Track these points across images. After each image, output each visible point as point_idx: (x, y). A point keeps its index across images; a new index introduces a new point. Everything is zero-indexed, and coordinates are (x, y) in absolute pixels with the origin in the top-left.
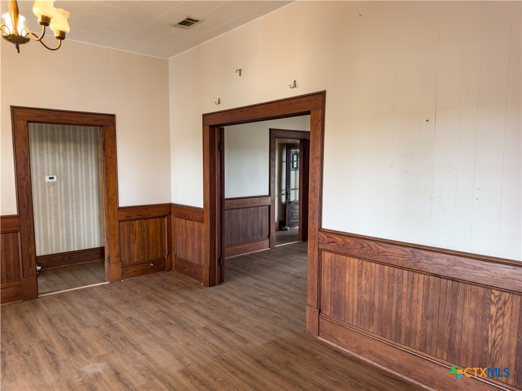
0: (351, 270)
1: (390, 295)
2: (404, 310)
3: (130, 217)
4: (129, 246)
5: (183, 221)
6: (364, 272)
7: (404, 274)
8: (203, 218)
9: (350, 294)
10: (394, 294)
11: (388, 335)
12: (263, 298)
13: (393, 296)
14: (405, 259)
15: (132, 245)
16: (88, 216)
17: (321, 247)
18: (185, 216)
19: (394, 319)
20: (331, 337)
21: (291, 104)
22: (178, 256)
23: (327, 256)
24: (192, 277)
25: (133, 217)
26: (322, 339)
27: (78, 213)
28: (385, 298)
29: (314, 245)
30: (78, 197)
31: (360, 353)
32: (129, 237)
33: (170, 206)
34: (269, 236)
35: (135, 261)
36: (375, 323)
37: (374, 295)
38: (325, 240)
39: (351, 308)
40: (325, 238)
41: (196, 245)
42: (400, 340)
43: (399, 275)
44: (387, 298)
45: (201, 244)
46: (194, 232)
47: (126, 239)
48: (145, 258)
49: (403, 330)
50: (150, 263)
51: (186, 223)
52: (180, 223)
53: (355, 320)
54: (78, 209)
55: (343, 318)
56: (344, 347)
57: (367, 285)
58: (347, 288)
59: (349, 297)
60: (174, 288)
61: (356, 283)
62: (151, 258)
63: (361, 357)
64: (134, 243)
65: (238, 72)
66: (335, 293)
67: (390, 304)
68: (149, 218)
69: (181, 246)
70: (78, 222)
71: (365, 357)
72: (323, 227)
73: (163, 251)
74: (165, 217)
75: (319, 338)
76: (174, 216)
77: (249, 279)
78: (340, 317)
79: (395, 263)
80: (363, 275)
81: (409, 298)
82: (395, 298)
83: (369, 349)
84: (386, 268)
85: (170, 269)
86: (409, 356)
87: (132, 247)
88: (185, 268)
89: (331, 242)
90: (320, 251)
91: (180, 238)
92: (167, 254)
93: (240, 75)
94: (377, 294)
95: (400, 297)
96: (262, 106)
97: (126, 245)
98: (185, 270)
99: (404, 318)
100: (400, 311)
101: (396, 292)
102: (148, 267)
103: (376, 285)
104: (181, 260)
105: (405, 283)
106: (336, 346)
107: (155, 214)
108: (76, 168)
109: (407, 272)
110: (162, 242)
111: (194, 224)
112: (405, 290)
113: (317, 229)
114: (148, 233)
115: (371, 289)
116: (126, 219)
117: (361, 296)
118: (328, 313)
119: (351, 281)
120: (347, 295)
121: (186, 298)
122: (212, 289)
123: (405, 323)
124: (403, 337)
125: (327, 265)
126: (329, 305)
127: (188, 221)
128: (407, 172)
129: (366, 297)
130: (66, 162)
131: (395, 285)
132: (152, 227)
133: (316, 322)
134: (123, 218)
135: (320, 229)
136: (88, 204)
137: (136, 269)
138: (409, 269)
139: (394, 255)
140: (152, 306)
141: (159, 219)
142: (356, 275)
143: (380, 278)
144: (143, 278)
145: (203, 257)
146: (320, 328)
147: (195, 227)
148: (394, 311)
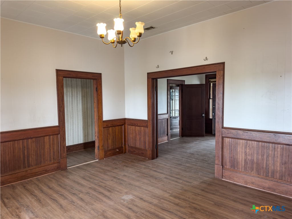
0: (241, 145)
1: (263, 155)
2: (271, 162)
3: (108, 125)
4: (107, 141)
5: (134, 127)
6: (248, 146)
7: (270, 145)
8: (147, 125)
9: (240, 157)
10: (265, 155)
11: (262, 174)
12: (182, 164)
13: (264, 156)
14: (271, 138)
15: (109, 140)
16: (78, 127)
17: (223, 136)
18: (135, 124)
19: (265, 166)
20: (230, 178)
21: (204, 68)
22: (130, 145)
23: (227, 140)
24: (140, 155)
25: (109, 125)
26: (224, 180)
27: (73, 125)
28: (260, 157)
29: (219, 135)
30: (73, 116)
31: (247, 184)
32: (107, 136)
33: (125, 119)
34: (167, 135)
35: (110, 148)
36: (255, 169)
37: (254, 156)
38: (225, 132)
39: (241, 164)
40: (226, 131)
41: (142, 139)
42: (268, 176)
43: (267, 146)
44: (261, 157)
45: (145, 138)
46: (141, 133)
47: (106, 137)
48: (114, 147)
49: (270, 171)
50: (116, 149)
51: (135, 128)
52: (131, 129)
53: (243, 169)
54: (73, 123)
55: (236, 169)
56: (237, 182)
57: (250, 152)
58: (238, 154)
59: (239, 158)
60: (134, 161)
61: (243, 151)
62: (117, 147)
63: (247, 186)
64: (110, 139)
65: (171, 52)
66: (231, 157)
67: (262, 159)
68: (116, 126)
69: (132, 140)
70: (73, 129)
71: (249, 186)
72: (224, 126)
73: (122, 143)
74: (123, 125)
75: (223, 179)
76: (127, 125)
77: (168, 155)
78: (235, 168)
79: (266, 140)
80: (248, 148)
81: (273, 156)
82: (265, 156)
83: (252, 181)
84: (260, 143)
85: (125, 152)
86: (274, 182)
87: (108, 141)
88: (134, 151)
89: (229, 133)
90: (223, 138)
91: (131, 136)
92: (124, 144)
93: (172, 54)
94: (255, 156)
95: (268, 156)
96: (186, 69)
97: (106, 140)
98: (135, 152)
99: (270, 165)
100: (268, 162)
101: (266, 154)
102: (116, 152)
103: (255, 152)
104: (132, 147)
105: (271, 149)
106: (233, 182)
107: (119, 124)
108: (72, 101)
109: (271, 144)
110: (121, 139)
111: (141, 129)
112: (270, 152)
113: (221, 127)
114: (115, 134)
115: (252, 154)
116: (106, 127)
117: (247, 157)
118: (228, 167)
119: (241, 151)
120: (238, 157)
121: (145, 165)
122: (154, 161)
123: (271, 168)
124: (270, 174)
125: (227, 144)
126: (228, 163)
127: (136, 127)
128: (271, 99)
129: (249, 157)
130: (68, 98)
131: (265, 151)
132: (117, 131)
133: (221, 172)
134: (105, 126)
135: (223, 127)
136: (78, 120)
137: (110, 152)
138: (273, 143)
139: (265, 137)
140: (130, 170)
141: (120, 126)
142: (243, 148)
143: (257, 148)
144: (114, 157)
145: (147, 145)
146: (223, 174)
147: (141, 130)
148: (265, 163)
